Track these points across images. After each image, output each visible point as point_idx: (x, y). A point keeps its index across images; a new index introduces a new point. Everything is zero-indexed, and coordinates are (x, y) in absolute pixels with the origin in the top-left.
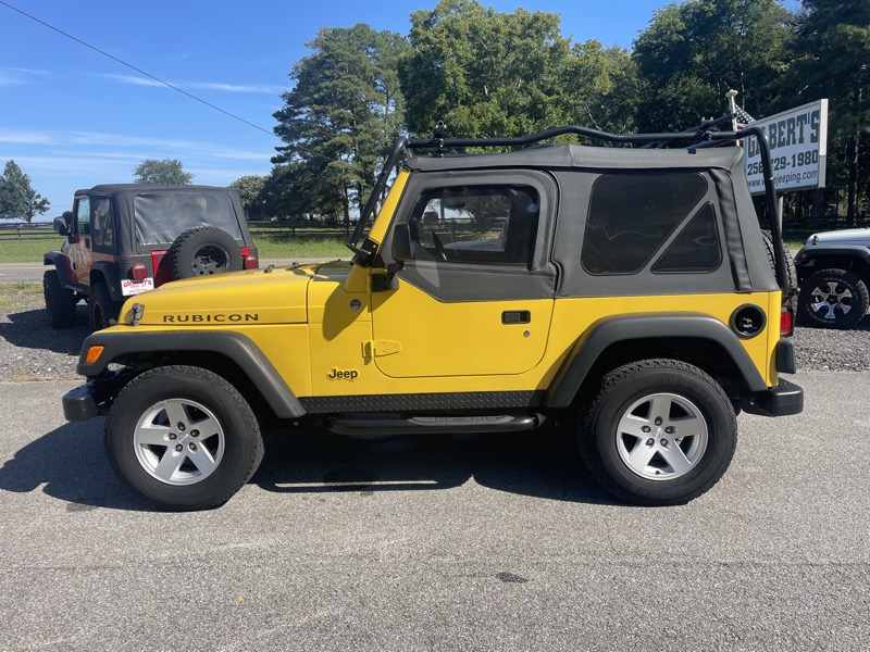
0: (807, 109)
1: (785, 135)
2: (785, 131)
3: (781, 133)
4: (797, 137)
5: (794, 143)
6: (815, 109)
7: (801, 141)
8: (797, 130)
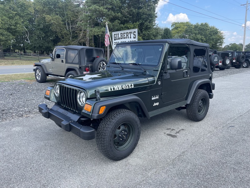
0: (132, 31)
1: (126, 36)
2: (126, 35)
3: (124, 36)
4: (129, 37)
5: (128, 38)
6: (135, 31)
7: (131, 38)
8: (129, 35)
